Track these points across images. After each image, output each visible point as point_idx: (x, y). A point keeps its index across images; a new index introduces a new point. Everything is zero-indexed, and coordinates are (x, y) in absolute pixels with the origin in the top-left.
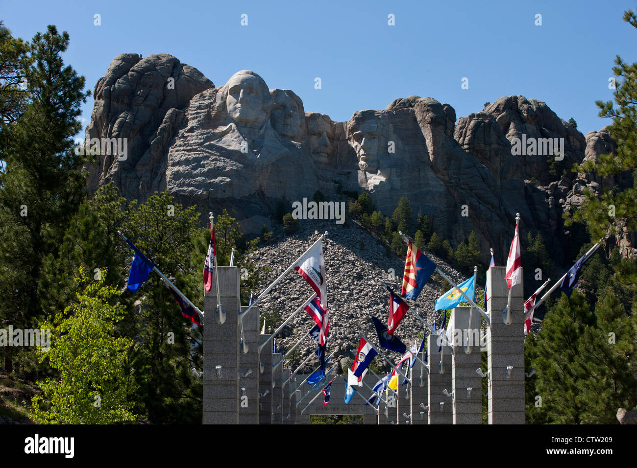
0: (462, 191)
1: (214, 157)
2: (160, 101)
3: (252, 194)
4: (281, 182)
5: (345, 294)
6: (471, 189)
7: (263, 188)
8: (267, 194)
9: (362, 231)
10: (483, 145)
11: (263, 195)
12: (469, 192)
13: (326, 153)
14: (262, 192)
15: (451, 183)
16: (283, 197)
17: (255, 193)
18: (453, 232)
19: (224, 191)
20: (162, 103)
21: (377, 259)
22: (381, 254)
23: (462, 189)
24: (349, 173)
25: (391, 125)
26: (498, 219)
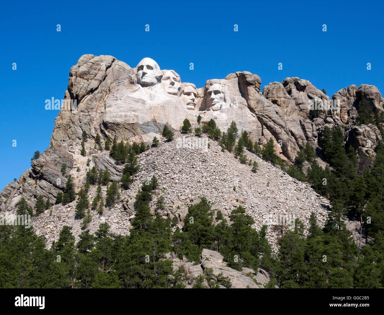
0: (265, 119)
1: (130, 102)
2: (104, 77)
3: (149, 121)
4: (166, 115)
5: (196, 170)
6: (270, 118)
7: (155, 118)
8: (158, 121)
9: (209, 139)
10: (277, 98)
11: (156, 122)
12: (269, 119)
13: (194, 104)
14: (155, 120)
15: (259, 115)
16: (167, 123)
17: (151, 121)
18: (261, 141)
19: (134, 120)
20: (105, 79)
21: (217, 153)
22: (219, 150)
23: (265, 118)
24: (205, 113)
25: (226, 86)
26: (285, 133)
